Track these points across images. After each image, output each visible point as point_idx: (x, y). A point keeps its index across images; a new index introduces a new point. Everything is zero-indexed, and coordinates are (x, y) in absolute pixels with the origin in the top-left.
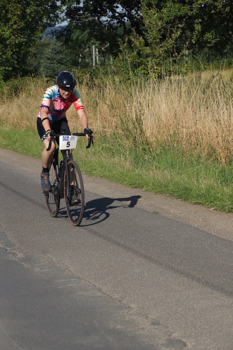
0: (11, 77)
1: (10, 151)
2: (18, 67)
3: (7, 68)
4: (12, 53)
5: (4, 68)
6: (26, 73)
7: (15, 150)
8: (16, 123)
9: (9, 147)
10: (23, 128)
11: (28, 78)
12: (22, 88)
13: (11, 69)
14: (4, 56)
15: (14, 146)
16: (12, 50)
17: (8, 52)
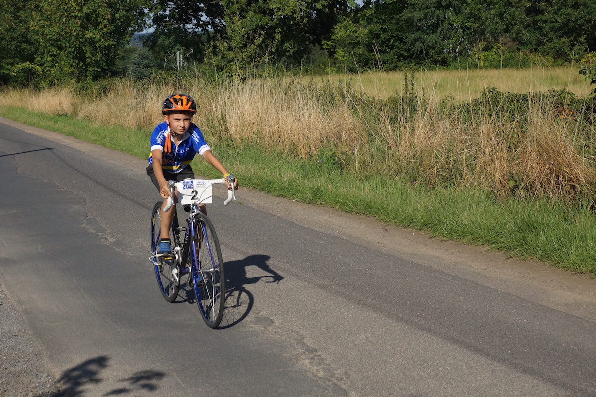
0: (100, 78)
1: (99, 146)
2: (107, 68)
3: (96, 69)
4: (101, 55)
5: (93, 69)
6: (114, 74)
7: (104, 145)
8: (105, 120)
9: (98, 143)
10: (111, 125)
11: (116, 78)
12: (110, 88)
13: (100, 70)
14: (94, 58)
15: (103, 142)
16: (102, 53)
17: (98, 54)
